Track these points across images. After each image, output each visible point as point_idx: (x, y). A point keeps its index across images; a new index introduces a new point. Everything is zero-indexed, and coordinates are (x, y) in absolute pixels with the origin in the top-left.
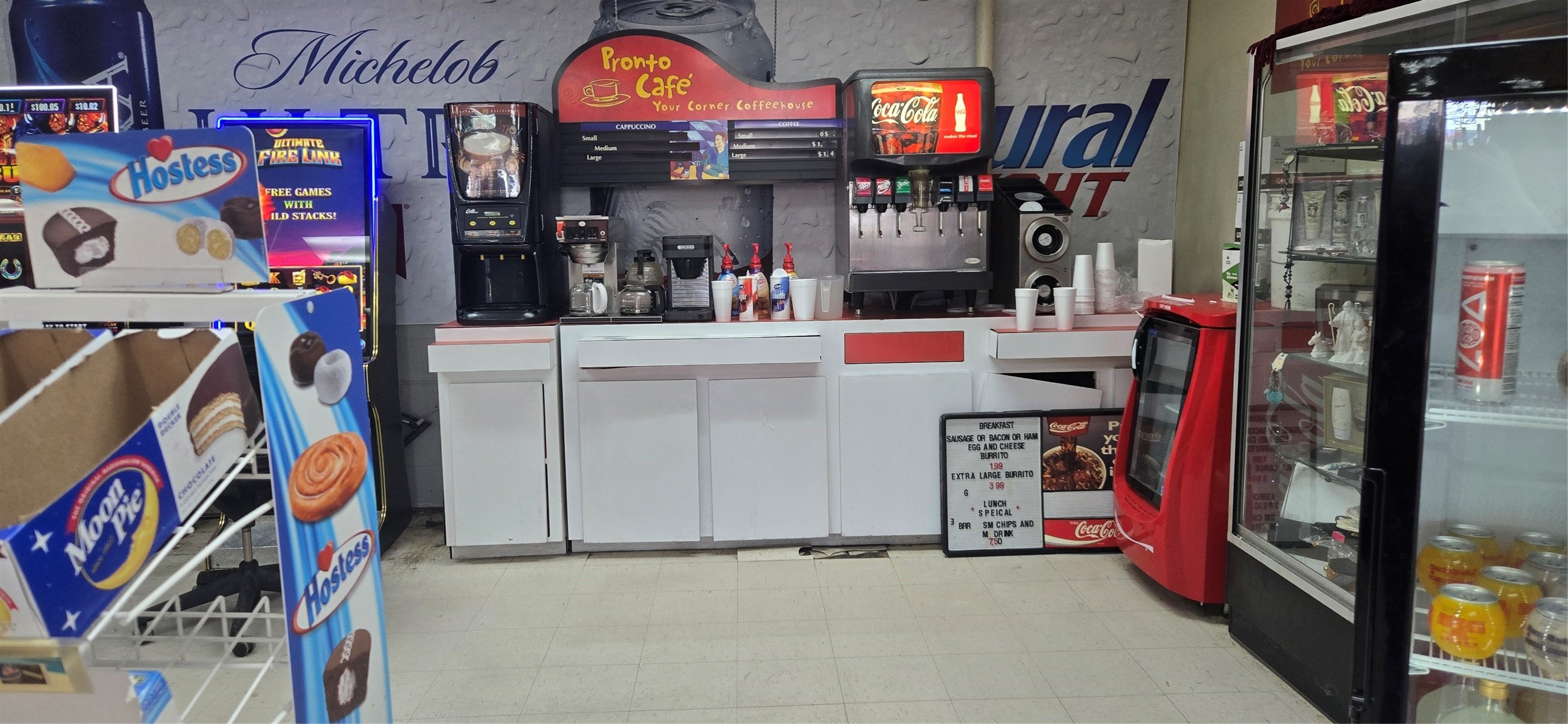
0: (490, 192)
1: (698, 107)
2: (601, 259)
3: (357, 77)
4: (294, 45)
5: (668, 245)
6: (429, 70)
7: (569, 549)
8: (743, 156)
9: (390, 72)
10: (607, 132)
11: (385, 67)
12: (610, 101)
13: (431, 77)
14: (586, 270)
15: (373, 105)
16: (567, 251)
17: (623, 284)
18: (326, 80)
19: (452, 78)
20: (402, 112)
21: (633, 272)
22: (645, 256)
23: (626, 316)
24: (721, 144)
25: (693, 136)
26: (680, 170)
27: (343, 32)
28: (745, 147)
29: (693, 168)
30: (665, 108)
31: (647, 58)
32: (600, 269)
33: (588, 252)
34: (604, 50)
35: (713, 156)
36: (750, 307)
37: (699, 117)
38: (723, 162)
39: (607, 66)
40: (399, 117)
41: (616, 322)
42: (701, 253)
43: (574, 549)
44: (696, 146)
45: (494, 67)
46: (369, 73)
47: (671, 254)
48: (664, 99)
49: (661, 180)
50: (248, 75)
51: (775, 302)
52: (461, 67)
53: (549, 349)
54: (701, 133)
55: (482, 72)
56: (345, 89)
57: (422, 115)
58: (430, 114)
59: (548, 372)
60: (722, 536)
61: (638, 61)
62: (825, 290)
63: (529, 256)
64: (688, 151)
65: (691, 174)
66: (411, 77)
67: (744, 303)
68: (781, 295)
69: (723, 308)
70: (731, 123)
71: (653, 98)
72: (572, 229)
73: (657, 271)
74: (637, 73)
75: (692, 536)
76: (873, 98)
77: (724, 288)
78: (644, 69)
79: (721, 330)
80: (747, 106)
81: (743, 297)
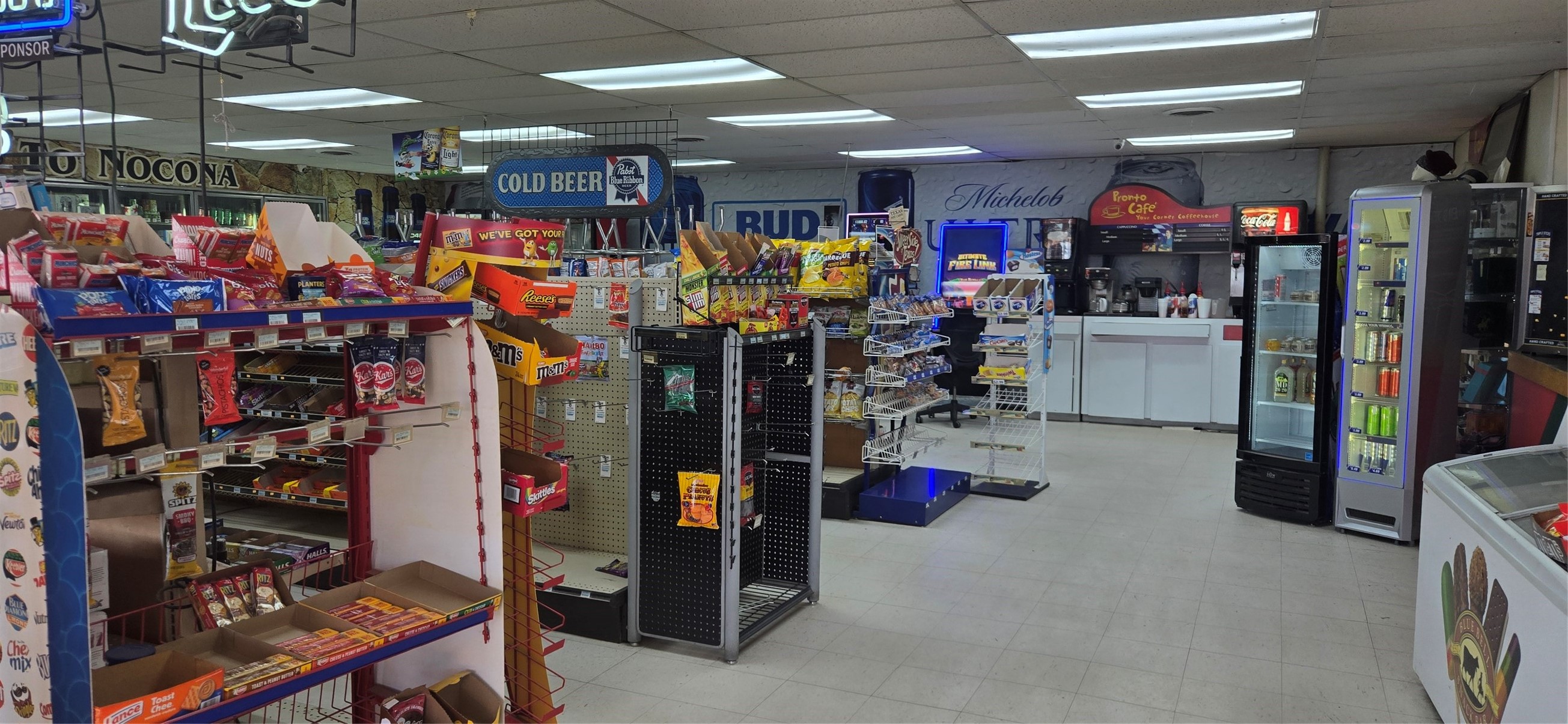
0: (1056, 257)
1: (1159, 218)
2: (1105, 288)
3: (998, 205)
4: (972, 191)
5: (1137, 281)
6: (1030, 201)
7: (1081, 418)
8: (1180, 240)
9: (1013, 202)
10: (1113, 230)
11: (1011, 200)
12: (1115, 215)
13: (1031, 204)
14: (1098, 293)
15: (1004, 217)
16: (1090, 284)
17: (1115, 300)
18: (984, 206)
19: (1041, 204)
20: (1016, 220)
21: (1120, 295)
22: (1128, 287)
23: (1116, 314)
24: (1169, 235)
25: (1155, 231)
26: (1147, 247)
27: (994, 185)
28: (1181, 236)
29: (1154, 246)
30: (1142, 218)
31: (1135, 195)
32: (1105, 292)
33: (1099, 284)
34: (1114, 192)
35: (1165, 239)
36: (1176, 311)
37: (1158, 222)
38: (1170, 243)
39: (1115, 200)
40: (1015, 222)
41: (1111, 315)
42: (1154, 285)
43: (1084, 419)
44: (1157, 235)
45: (1061, 198)
46: (1004, 202)
47: (1139, 285)
48: (1142, 214)
49: (1138, 252)
50: (951, 205)
51: (1190, 309)
52: (1046, 198)
53: (1078, 326)
54: (1159, 230)
55: (1056, 201)
56: (992, 210)
57: (1025, 221)
58: (1029, 221)
59: (1076, 336)
60: (1155, 417)
61: (1130, 197)
62: (1215, 304)
63: (1072, 286)
64: (1152, 238)
65: (1153, 249)
66: (1022, 204)
67: (1173, 310)
68: (1193, 306)
69: (1163, 311)
70: (1174, 225)
71: (1136, 214)
72: (1092, 273)
73: (1132, 294)
74: (1129, 202)
75: (1139, 416)
76: (1242, 215)
77: (1163, 303)
78: (1134, 201)
79: (1162, 320)
80: (1184, 217)
81: (1173, 306)
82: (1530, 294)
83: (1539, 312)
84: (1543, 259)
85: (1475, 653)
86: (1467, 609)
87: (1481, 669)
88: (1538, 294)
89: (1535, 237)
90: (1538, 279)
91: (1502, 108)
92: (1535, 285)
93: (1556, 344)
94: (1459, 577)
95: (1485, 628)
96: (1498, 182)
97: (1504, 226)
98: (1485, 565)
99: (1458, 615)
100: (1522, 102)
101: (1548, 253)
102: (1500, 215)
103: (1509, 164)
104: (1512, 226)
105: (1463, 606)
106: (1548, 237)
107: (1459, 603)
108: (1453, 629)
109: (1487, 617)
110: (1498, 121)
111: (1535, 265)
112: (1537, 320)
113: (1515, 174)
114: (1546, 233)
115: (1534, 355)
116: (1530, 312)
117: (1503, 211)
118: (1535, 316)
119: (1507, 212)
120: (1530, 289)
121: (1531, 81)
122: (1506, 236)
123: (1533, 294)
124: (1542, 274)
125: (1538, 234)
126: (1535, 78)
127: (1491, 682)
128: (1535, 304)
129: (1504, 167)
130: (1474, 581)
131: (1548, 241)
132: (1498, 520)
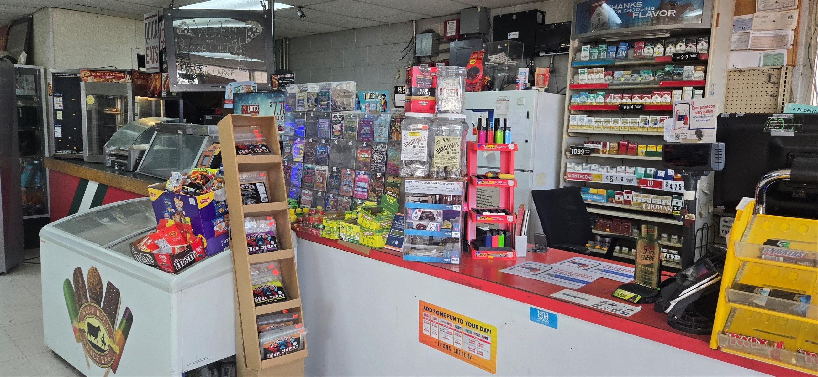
82: (54, 126)
83: (61, 136)
84: (60, 108)
85: (95, 323)
86: (87, 301)
87: (103, 331)
88: (59, 126)
89: (54, 96)
90: (58, 119)
91: (16, 22)
92: (57, 122)
93: (72, 153)
94: (78, 286)
95: (103, 309)
96: (21, 64)
97: (28, 89)
98: (99, 275)
99: (80, 306)
100: (29, 21)
101: (62, 105)
102: (25, 83)
103: (26, 55)
104: (32, 89)
105: (84, 300)
106: (61, 96)
107: (80, 299)
108: (76, 315)
109: (104, 303)
110: (15, 29)
111: (55, 111)
112: (60, 141)
113: (30, 60)
114: (59, 94)
115: (60, 159)
116: (56, 136)
117: (27, 81)
118: (58, 138)
119: (29, 81)
120: (54, 124)
121: (34, 10)
122: (30, 95)
123: (56, 126)
124: (60, 116)
125: (55, 94)
126: (37, 9)
127: (111, 336)
128: (58, 132)
129: (23, 57)
130: (91, 285)
131: (61, 99)
132: (102, 249)
